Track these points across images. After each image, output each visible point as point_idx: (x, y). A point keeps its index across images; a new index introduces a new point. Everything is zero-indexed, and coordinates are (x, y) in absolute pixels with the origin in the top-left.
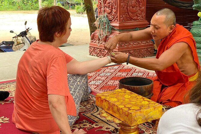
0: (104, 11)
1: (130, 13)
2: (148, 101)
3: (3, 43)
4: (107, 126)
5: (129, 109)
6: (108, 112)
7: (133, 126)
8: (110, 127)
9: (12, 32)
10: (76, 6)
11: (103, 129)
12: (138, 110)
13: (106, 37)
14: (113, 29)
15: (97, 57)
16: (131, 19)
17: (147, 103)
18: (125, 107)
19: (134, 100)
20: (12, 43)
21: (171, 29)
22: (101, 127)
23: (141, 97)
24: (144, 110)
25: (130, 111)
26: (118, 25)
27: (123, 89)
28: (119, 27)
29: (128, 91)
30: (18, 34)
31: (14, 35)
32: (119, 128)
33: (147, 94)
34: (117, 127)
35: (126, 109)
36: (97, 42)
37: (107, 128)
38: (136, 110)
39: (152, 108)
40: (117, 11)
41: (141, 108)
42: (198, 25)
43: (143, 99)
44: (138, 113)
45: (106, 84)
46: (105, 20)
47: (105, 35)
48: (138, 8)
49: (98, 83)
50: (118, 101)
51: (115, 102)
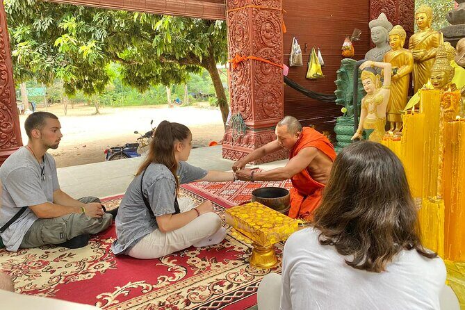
0: (237, 109)
1: (266, 111)
2: (283, 217)
3: (127, 146)
4: (239, 245)
5: (261, 228)
6: (239, 230)
7: (267, 246)
8: (243, 246)
9: (136, 132)
10: (210, 98)
11: (235, 249)
12: (271, 228)
13: (241, 138)
14: (247, 128)
15: (230, 161)
16: (268, 117)
17: (282, 219)
18: (257, 225)
19: (266, 216)
20: (137, 145)
21: (298, 135)
22: (233, 247)
23: (275, 211)
24: (277, 228)
25: (261, 230)
26: (253, 124)
27: (256, 202)
28: (254, 126)
29: (261, 205)
30: (144, 134)
31: (138, 136)
32: (253, 247)
33: (283, 207)
34: (251, 247)
35: (257, 227)
36: (231, 143)
37: (239, 248)
38: (269, 229)
39: (286, 226)
40: (251, 108)
41: (274, 225)
42: (342, 121)
43: (278, 214)
44: (271, 231)
45: (240, 193)
46: (238, 118)
47: (239, 135)
48: (275, 104)
49: (232, 192)
50: (249, 218)
51: (246, 219)
